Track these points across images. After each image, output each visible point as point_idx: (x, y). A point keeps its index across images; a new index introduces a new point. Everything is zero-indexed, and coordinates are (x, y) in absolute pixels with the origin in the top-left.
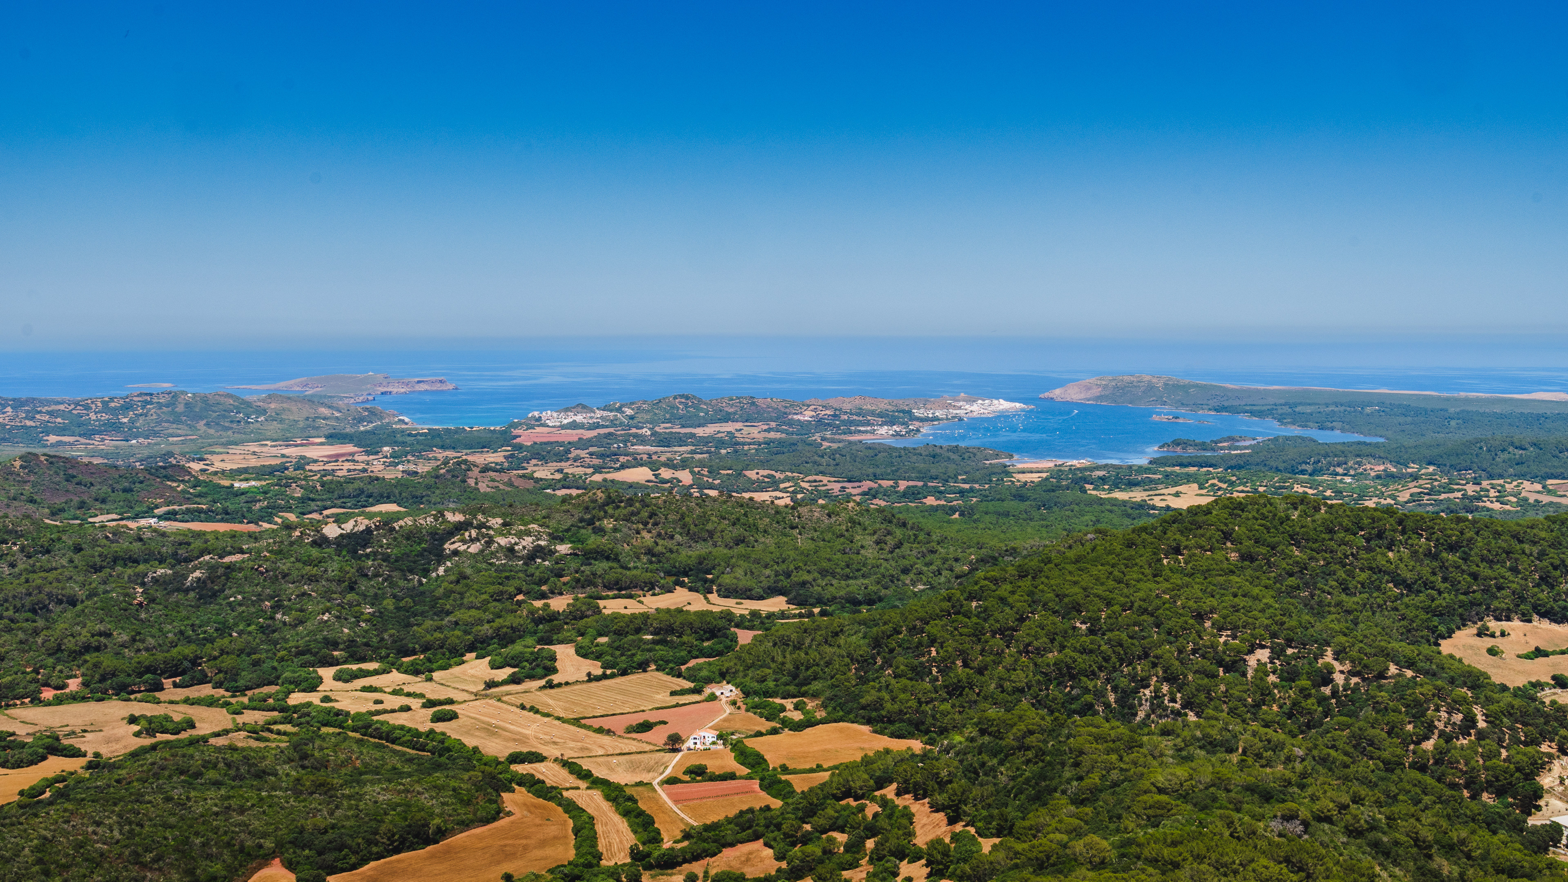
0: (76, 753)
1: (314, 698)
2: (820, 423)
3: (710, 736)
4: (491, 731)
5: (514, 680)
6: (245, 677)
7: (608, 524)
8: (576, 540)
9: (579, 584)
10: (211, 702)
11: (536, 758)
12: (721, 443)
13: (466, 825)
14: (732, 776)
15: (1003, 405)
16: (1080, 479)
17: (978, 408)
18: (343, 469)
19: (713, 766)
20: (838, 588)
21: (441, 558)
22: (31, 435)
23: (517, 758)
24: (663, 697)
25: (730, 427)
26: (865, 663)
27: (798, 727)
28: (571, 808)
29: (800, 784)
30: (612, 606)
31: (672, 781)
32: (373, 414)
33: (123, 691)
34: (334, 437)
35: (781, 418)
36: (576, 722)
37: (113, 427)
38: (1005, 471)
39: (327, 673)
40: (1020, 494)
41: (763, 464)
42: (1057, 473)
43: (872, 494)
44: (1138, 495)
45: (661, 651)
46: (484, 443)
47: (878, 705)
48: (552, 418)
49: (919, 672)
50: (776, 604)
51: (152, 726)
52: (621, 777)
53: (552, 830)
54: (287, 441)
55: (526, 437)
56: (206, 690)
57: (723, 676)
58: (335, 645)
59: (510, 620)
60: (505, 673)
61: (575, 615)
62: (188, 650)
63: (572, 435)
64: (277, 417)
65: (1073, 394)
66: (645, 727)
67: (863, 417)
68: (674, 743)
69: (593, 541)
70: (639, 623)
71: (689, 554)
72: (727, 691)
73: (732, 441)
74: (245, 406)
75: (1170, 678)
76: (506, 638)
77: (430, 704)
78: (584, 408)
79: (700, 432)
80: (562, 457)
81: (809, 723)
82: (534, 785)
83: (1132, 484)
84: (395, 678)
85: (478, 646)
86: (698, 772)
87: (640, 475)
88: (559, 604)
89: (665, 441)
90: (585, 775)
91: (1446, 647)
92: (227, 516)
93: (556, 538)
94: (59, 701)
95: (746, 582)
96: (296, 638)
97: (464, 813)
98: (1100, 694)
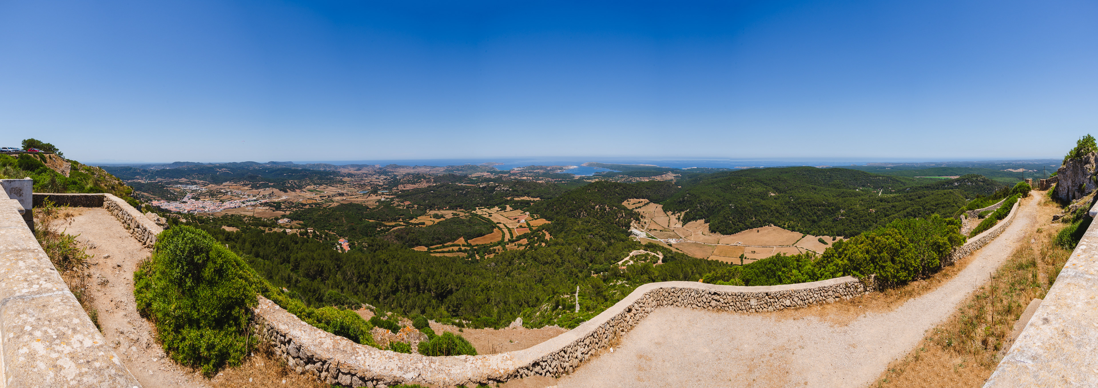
0: (445, 218)
1: (475, 212)
2: (551, 170)
3: (524, 220)
4: (496, 218)
5: (501, 210)
6: (467, 208)
7: (517, 186)
8: (513, 188)
9: (512, 195)
10: (463, 212)
11: (500, 223)
12: (537, 173)
13: (488, 234)
14: (525, 227)
15: (575, 167)
16: (583, 178)
17: (572, 167)
18: (488, 177)
19: (523, 226)
20: (546, 196)
21: (495, 191)
22: (452, 171)
23: (498, 223)
24: (519, 214)
25: (538, 170)
26: (546, 209)
27: (536, 219)
28: (503, 232)
29: (534, 228)
30: (516, 199)
31: (517, 228)
32: (493, 168)
33: (453, 209)
34: (488, 172)
35: (545, 169)
36: (507, 218)
37: (462, 170)
38: (574, 177)
39: (477, 208)
40: (575, 181)
41: (542, 176)
42: (580, 177)
43: (555, 181)
44: (590, 181)
45: (520, 206)
46: (506, 173)
47: (546, 216)
48: (516, 169)
49: (552, 210)
50: (538, 199)
51: (454, 214)
52: (510, 227)
53: (499, 235)
54: (482, 172)
55: (512, 172)
56: (463, 210)
57: (528, 211)
58: (479, 204)
59: (502, 201)
60: (499, 209)
61: (511, 200)
62: (461, 203)
63: (518, 172)
64: (481, 169)
65: (584, 165)
66: (516, 219)
67: (556, 169)
68: (519, 221)
69: (515, 188)
70: (518, 202)
71: (527, 191)
72: (528, 213)
73: (538, 173)
74: (477, 167)
75: (585, 211)
76: (501, 204)
77: (489, 214)
78: (520, 167)
79: (535, 171)
80: (516, 175)
81: (537, 219)
82: (499, 227)
83: (590, 179)
84: (486, 209)
85: (497, 205)
86: (521, 226)
87: (525, 178)
88: (509, 198)
89: (530, 173)
90: (506, 226)
91: (623, 204)
92: (472, 183)
93: (510, 188)
94: (445, 210)
95: (534, 195)
96: (475, 202)
97: (488, 231)
98: (576, 214)
